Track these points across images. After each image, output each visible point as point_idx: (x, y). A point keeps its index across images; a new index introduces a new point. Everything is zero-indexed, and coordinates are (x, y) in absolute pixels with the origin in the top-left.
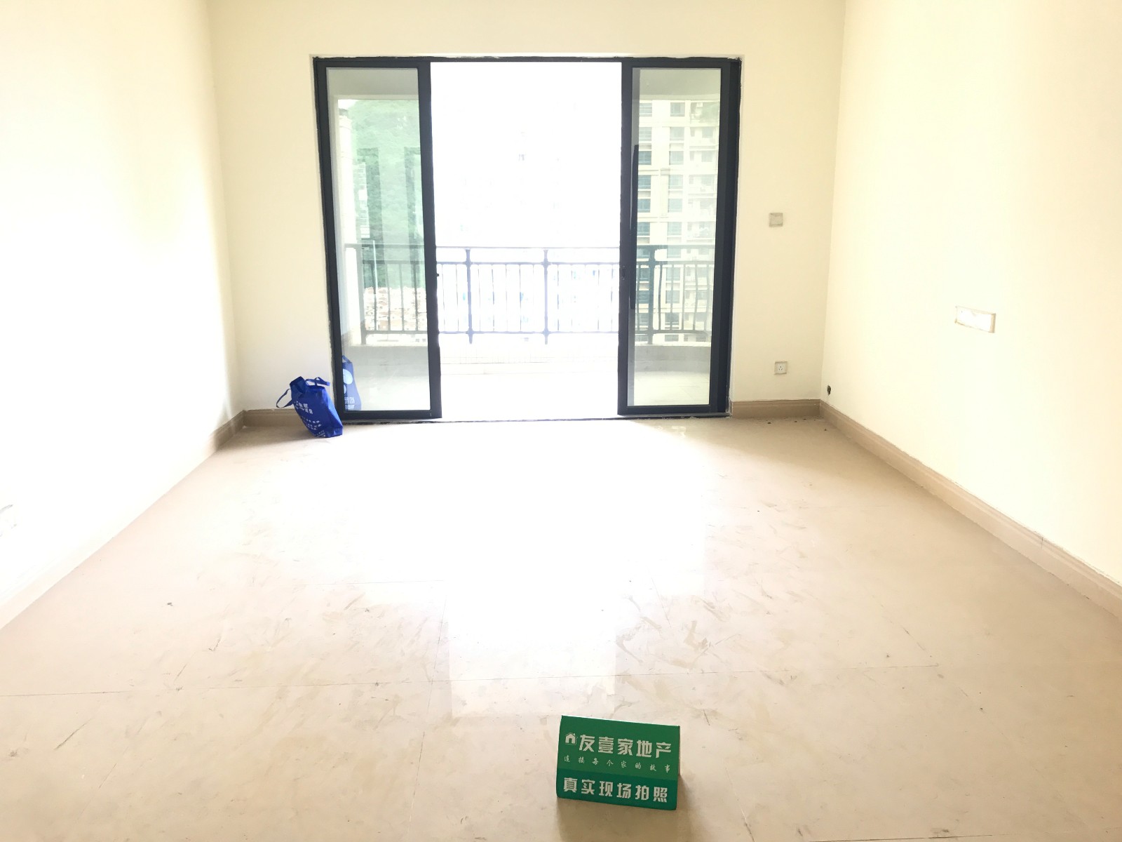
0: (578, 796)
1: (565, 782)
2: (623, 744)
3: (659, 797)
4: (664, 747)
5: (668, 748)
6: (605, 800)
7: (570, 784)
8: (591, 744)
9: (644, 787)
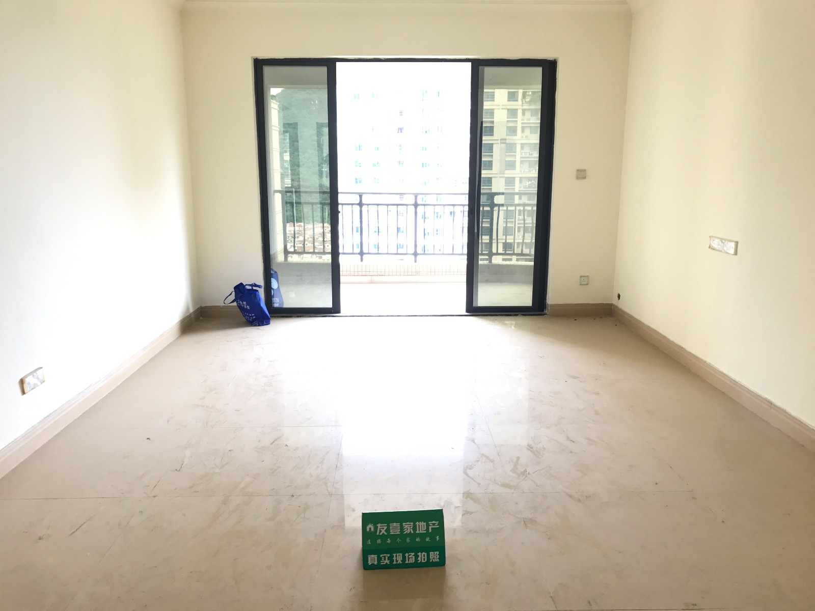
0: (379, 567)
1: (369, 558)
2: (406, 526)
3: (434, 558)
4: (433, 524)
5: (436, 524)
6: (398, 566)
7: (372, 559)
8: (385, 529)
9: (423, 553)
